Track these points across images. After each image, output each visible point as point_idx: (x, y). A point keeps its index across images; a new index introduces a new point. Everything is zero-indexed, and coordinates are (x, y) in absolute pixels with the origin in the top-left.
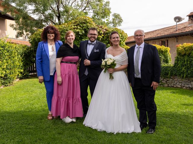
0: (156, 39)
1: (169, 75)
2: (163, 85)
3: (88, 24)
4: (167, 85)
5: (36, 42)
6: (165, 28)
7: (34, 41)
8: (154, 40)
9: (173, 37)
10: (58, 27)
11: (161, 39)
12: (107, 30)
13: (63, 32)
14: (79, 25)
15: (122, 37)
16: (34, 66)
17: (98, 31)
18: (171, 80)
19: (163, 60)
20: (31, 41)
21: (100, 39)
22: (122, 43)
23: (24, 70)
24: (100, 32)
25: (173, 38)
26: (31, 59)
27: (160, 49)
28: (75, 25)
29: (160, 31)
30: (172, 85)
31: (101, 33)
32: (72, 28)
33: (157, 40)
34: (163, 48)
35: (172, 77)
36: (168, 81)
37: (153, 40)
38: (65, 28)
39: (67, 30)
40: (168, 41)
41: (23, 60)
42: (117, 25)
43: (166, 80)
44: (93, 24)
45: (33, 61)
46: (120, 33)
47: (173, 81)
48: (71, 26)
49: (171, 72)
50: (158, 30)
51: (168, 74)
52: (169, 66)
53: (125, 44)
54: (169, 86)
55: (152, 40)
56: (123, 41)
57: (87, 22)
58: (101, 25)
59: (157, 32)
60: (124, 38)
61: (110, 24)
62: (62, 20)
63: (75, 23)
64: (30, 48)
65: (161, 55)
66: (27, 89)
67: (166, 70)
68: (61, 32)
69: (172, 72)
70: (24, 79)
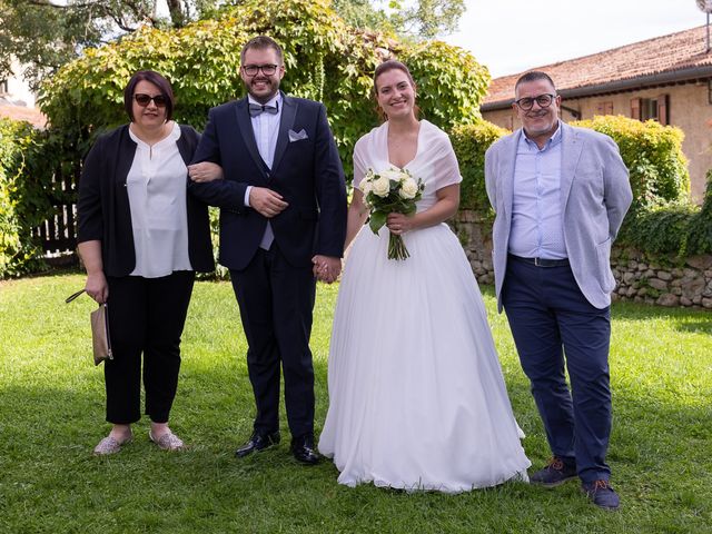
0: (615, 93)
1: (682, 251)
2: (656, 298)
3: (313, 22)
4: (675, 298)
5: (74, 109)
6: (653, 40)
7: (63, 103)
8: (608, 94)
9: (693, 81)
10: (176, 39)
11: (637, 89)
12: (396, 52)
13: (199, 61)
14: (273, 28)
15: (464, 81)
16: (61, 219)
17: (360, 55)
18: (692, 274)
19: (655, 186)
20: (48, 103)
21: (368, 91)
22: (468, 109)
23: (23, 236)
24: (368, 62)
25: (691, 85)
26: (51, 185)
27: (640, 135)
28: (252, 31)
29: (631, 56)
30: (696, 300)
31: (373, 65)
32: (239, 43)
33: (619, 96)
34: (653, 131)
35: (693, 263)
36: (676, 282)
37: (602, 95)
38: (207, 44)
39: (217, 53)
40: (672, 100)
41: (18, 192)
42: (441, 27)
43: (667, 276)
44: (333, 24)
45: (58, 198)
46: (457, 65)
47: (701, 280)
48: (236, 35)
49: (688, 240)
50: (624, 49)
51: (676, 250)
52: (679, 213)
53: (479, 115)
54: (680, 304)
55: (595, 95)
56: (472, 103)
57: (309, 16)
58: (368, 30)
59: (620, 59)
60: (477, 85)
61: (408, 25)
62: (186, 5)
63: (252, 20)
64: (48, 137)
65: (644, 163)
66: (48, 321)
67: (666, 229)
68: (191, 63)
69: (693, 240)
70: (20, 278)
